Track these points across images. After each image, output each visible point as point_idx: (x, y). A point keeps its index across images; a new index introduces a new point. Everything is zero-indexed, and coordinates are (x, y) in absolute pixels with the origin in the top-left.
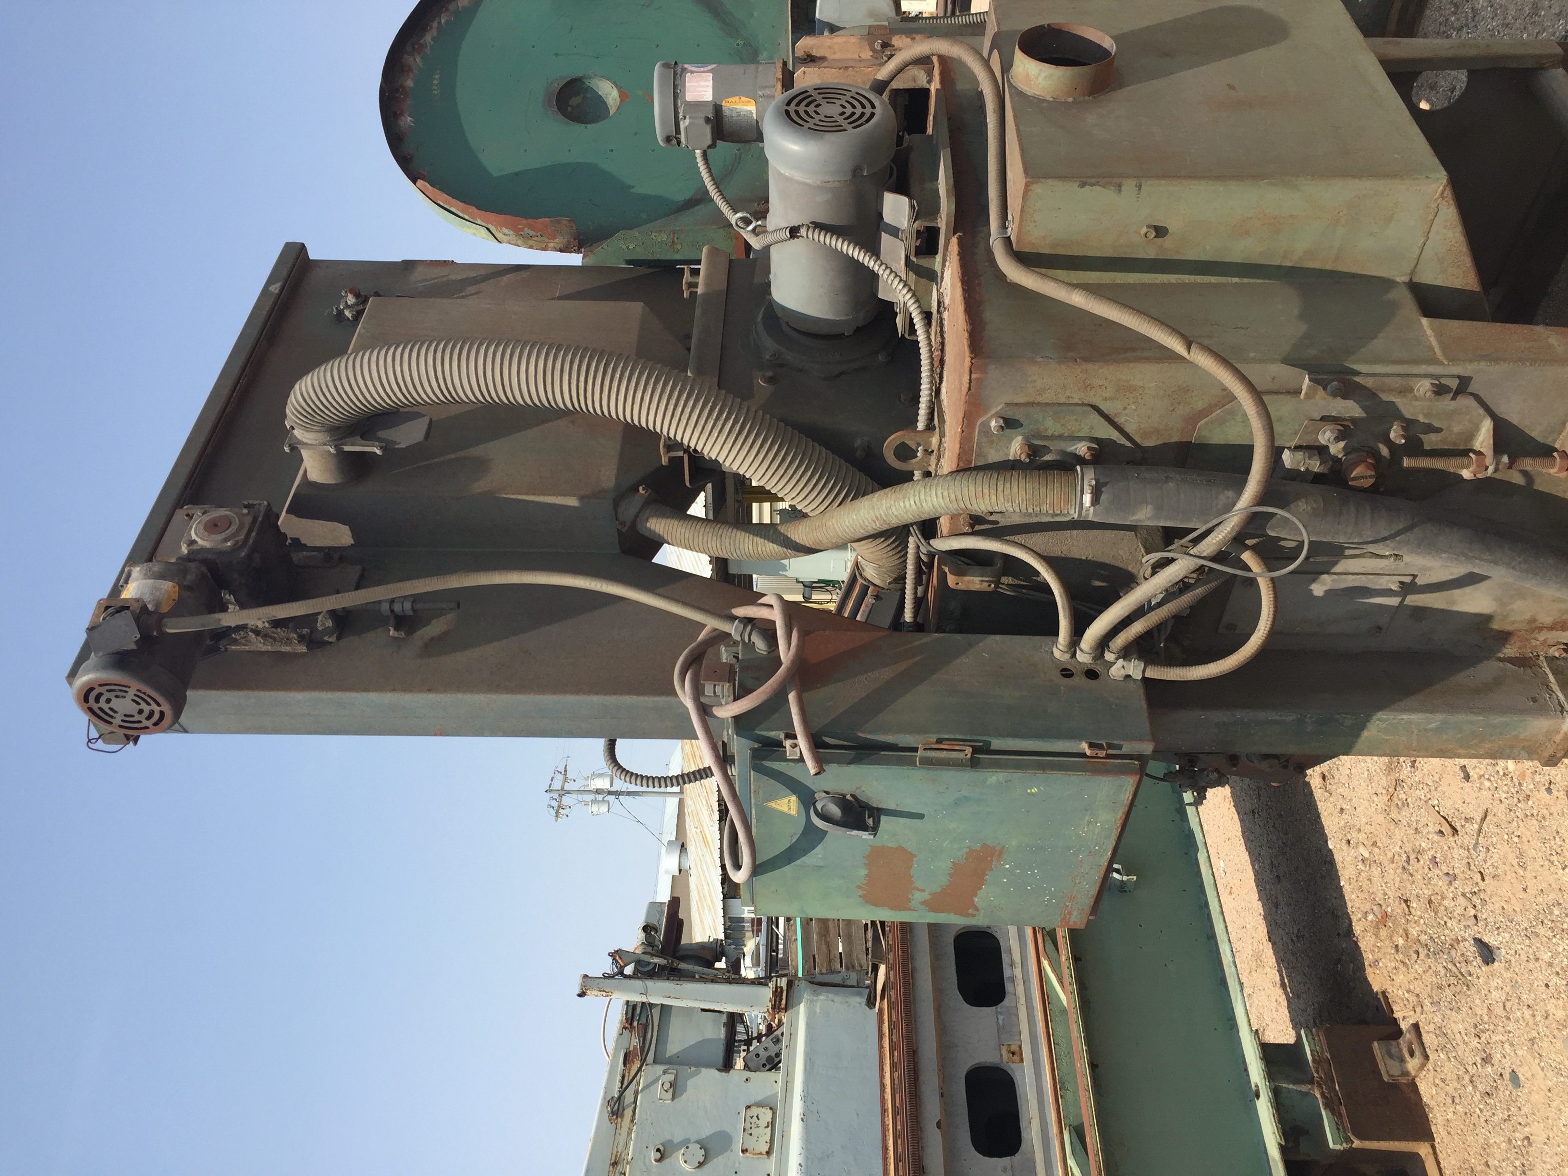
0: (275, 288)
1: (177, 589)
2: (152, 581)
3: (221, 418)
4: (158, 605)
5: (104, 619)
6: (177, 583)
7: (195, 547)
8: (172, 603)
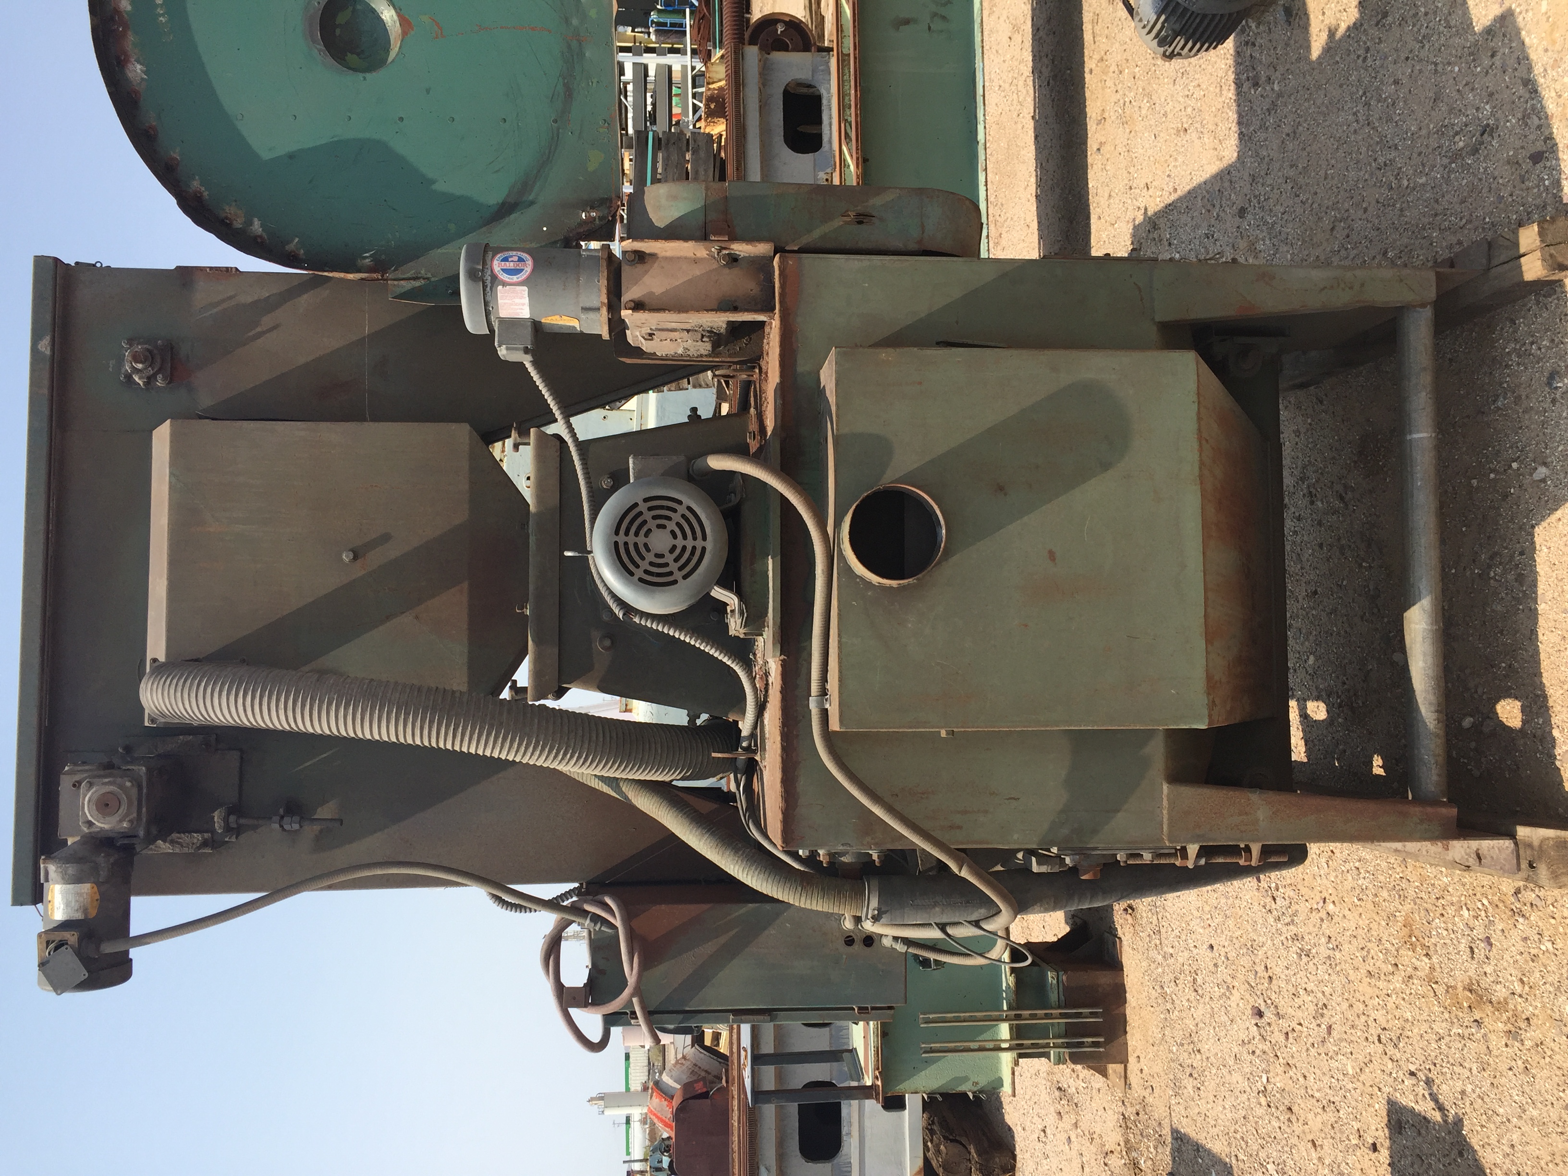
0: (45, 346)
1: (96, 888)
2: (71, 886)
3: (47, 565)
4: (85, 911)
5: (49, 953)
6: (94, 883)
7: (93, 830)
8: (96, 904)
